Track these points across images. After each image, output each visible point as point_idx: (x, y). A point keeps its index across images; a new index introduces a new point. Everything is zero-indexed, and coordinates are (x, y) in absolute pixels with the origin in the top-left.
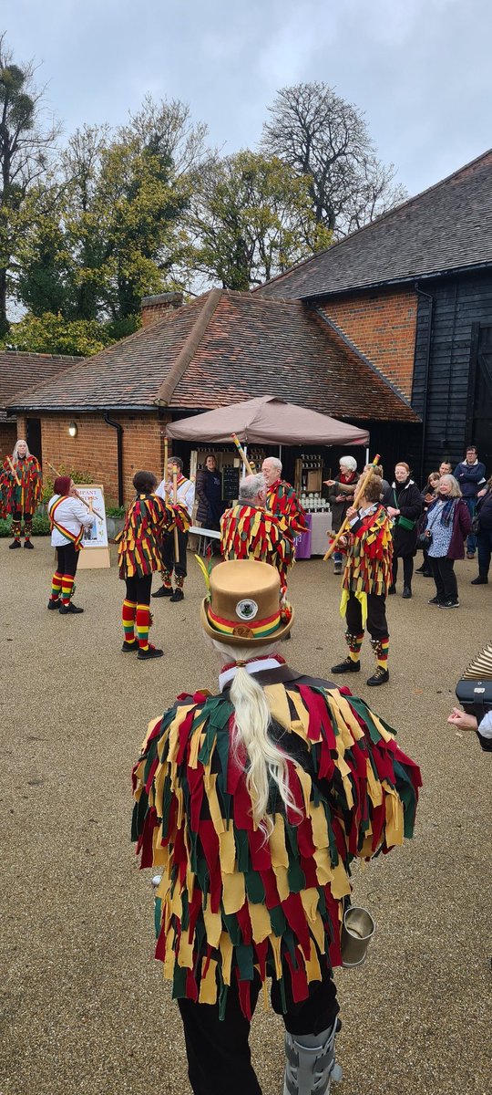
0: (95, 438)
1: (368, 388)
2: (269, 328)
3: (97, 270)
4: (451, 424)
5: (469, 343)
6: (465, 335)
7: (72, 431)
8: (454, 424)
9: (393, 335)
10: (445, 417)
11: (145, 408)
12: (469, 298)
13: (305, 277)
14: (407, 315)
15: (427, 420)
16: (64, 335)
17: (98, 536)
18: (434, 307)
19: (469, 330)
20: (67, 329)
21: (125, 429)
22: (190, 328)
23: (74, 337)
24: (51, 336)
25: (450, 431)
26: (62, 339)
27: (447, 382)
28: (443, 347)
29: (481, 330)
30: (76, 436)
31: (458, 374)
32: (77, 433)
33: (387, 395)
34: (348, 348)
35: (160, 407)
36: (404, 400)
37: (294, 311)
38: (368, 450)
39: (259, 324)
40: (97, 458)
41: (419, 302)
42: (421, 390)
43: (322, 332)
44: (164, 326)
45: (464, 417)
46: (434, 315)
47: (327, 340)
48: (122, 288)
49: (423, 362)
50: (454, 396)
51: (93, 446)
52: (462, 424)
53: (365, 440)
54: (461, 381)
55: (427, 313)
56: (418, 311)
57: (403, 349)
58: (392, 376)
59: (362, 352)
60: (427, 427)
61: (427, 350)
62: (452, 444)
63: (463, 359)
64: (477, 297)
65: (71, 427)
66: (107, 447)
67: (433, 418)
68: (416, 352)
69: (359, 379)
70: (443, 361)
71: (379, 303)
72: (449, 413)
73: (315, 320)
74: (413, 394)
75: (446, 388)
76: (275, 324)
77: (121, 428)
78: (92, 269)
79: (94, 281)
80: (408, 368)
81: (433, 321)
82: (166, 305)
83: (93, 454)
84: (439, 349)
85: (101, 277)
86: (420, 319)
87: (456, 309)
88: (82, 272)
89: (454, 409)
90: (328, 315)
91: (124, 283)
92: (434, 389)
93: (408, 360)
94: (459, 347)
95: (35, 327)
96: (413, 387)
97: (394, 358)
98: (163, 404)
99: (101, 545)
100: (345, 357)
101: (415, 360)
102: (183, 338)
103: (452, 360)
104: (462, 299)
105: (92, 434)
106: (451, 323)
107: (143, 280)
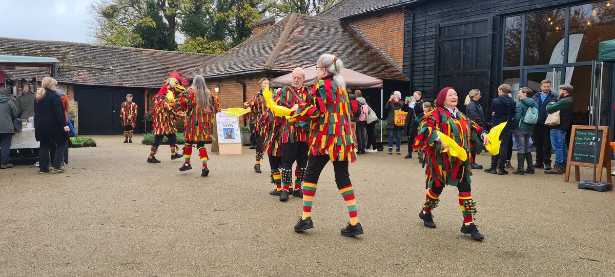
0: (230, 92)
1: (379, 63)
2: (323, 33)
3: (226, 14)
4: (425, 81)
5: (434, 37)
6: (432, 32)
7: (217, 90)
8: (427, 81)
9: (391, 35)
10: (422, 77)
11: (259, 71)
12: (433, 13)
13: (341, 8)
14: (398, 24)
15: (412, 80)
16: (207, 49)
17: (236, 137)
18: (414, 19)
19: (433, 29)
20: (209, 45)
21: (247, 85)
22: (281, 33)
23: (214, 49)
24: (201, 49)
25: (425, 85)
26: (206, 50)
27: (422, 58)
28: (420, 39)
29: (440, 28)
30: (219, 92)
31: (428, 53)
32: (220, 90)
33: (389, 67)
34: (366, 43)
35: (267, 70)
36: (398, 69)
37: (337, 25)
38: (382, 90)
39: (318, 31)
40: (231, 103)
41: (405, 17)
42: (408, 63)
43: (352, 35)
44: (266, 33)
45: (433, 77)
46: (414, 23)
47: (355, 39)
48: (238, 25)
49: (409, 48)
50: (427, 65)
51: (229, 96)
52: (432, 81)
53: (381, 85)
54: (431, 57)
55: (410, 22)
56: (405, 21)
57: (397, 42)
58: (391, 57)
59: (374, 46)
60: (412, 83)
61: (411, 41)
62: (426, 92)
63: (431, 45)
64: (437, 12)
65: (216, 87)
66: (237, 96)
67: (415, 78)
68: (404, 44)
69: (374, 59)
70: (420, 47)
71: (383, 19)
72: (424, 75)
73: (348, 30)
74: (404, 66)
75: (422, 62)
76: (327, 31)
77: (245, 84)
78: (223, 12)
79: (224, 19)
80: (400, 52)
81: (413, 26)
82: (266, 24)
83: (228, 101)
84: (417, 41)
85: (228, 17)
86: (406, 26)
87: (426, 18)
88: (218, 15)
89: (427, 73)
90: (355, 27)
91: (239, 22)
92: (415, 63)
93: (400, 48)
94: (428, 39)
95: (192, 45)
96: (404, 62)
97: (392, 47)
98: (269, 68)
99: (237, 142)
100: (365, 48)
101: (404, 48)
102: (277, 38)
103: (424, 46)
104: (429, 14)
105: (228, 90)
106: (423, 27)
107: (251, 19)
